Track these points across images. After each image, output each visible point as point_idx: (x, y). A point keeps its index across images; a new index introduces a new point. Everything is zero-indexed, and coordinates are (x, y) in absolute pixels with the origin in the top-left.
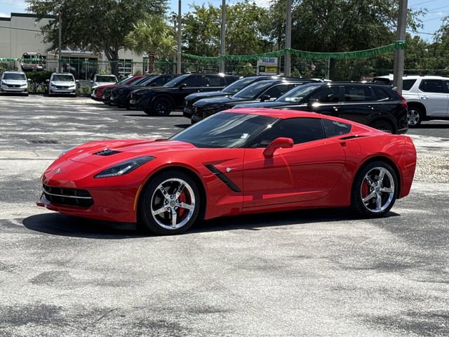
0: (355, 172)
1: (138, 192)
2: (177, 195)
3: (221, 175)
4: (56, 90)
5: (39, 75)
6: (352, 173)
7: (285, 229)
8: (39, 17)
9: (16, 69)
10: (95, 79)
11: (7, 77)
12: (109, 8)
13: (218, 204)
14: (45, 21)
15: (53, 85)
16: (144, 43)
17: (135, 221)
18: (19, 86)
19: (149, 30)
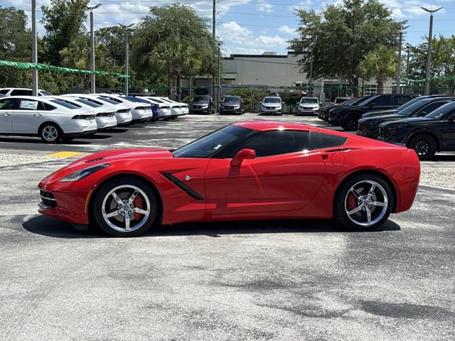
0: (337, 185)
1: (88, 197)
2: (131, 200)
3: (179, 183)
4: (303, 111)
5: (293, 99)
6: (333, 185)
7: (245, 237)
8: (297, 53)
9: (274, 94)
10: (335, 101)
11: (267, 101)
12: (352, 43)
13: (177, 210)
14: (301, 57)
15: (301, 107)
16: (373, 71)
17: (87, 222)
18: (275, 108)
19: (377, 59)
